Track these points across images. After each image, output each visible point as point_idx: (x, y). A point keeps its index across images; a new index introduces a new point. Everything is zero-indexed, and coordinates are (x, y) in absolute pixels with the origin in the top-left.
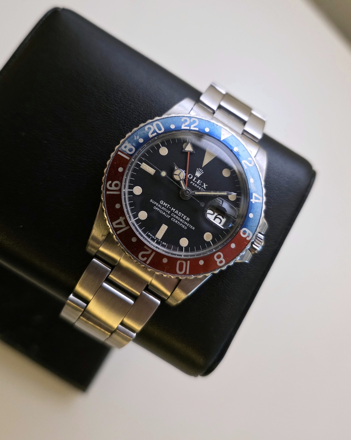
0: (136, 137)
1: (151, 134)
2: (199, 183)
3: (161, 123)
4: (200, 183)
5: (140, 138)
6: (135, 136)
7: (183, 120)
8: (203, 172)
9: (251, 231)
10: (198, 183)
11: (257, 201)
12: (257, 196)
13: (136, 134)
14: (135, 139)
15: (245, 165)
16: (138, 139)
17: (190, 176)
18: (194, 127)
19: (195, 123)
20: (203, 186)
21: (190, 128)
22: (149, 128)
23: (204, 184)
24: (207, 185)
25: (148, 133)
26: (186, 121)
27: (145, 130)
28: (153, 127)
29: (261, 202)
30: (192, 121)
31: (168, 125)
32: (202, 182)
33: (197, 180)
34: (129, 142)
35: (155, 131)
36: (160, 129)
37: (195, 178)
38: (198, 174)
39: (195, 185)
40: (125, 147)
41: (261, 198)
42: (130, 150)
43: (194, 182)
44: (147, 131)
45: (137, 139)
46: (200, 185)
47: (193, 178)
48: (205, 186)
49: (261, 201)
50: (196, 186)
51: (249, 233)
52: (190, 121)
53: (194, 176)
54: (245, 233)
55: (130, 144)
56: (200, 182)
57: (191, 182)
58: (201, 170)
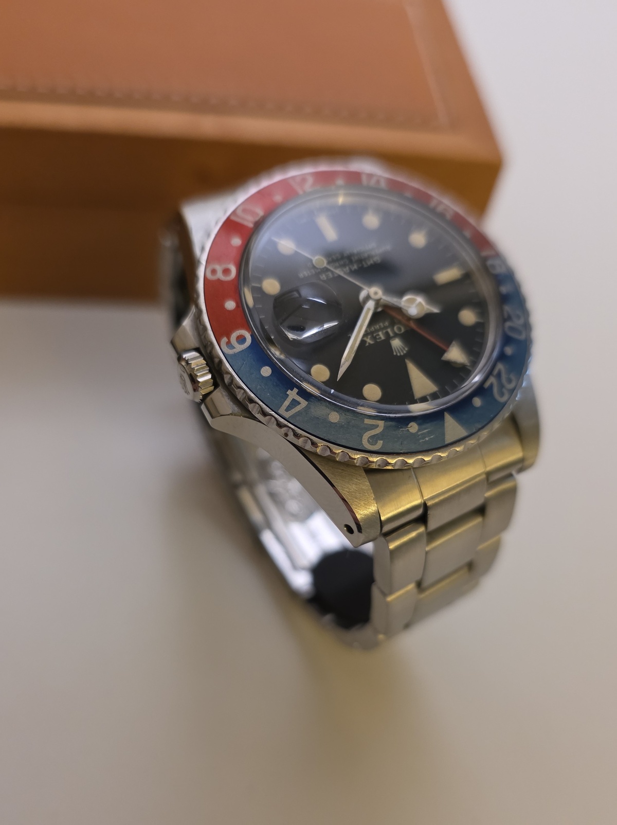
2: (378, 335)
8: (395, 354)
9: (235, 355)
10: (380, 333)
11: (287, 403)
12: (298, 409)
15: (373, 425)
18: (492, 385)
19: (499, 394)
21: (494, 376)
23: (372, 342)
24: (367, 344)
26: (509, 381)
28: (519, 324)
29: (280, 412)
30: (505, 390)
32: (378, 341)
33: (387, 334)
35: (511, 319)
36: (511, 329)
37: (391, 334)
38: (396, 343)
40: (501, 266)
41: (287, 415)
42: (493, 266)
43: (386, 328)
44: (515, 311)
46: (375, 335)
47: (394, 332)
48: (368, 340)
49: (282, 411)
50: (377, 326)
51: (234, 348)
52: (506, 388)
53: (396, 335)
54: (241, 339)
55: (503, 274)
56: (380, 338)
57: (387, 324)
58: (400, 353)
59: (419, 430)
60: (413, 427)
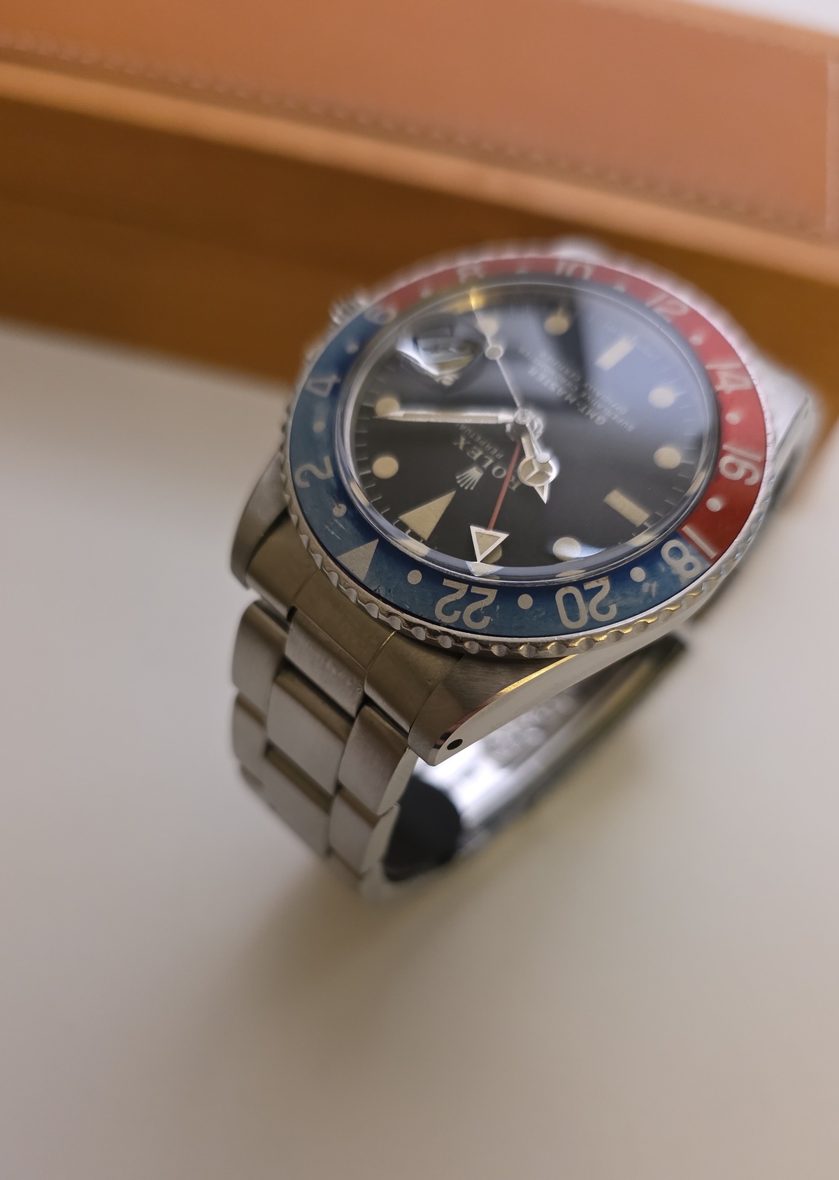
0: (650, 588)
1: (601, 588)
2: (477, 452)
3: (559, 621)
4: (473, 452)
5: (641, 583)
6: (654, 595)
7: (486, 621)
8: (459, 477)
10: (481, 453)
13: (650, 601)
14: (655, 585)
16: (645, 581)
17: (500, 471)
18: (454, 591)
19: (446, 605)
20: (468, 443)
21: (469, 589)
22: (603, 609)
23: (461, 447)
24: (455, 444)
25: (610, 594)
26: (476, 617)
27: (619, 609)
28: (589, 614)
30: (457, 614)
31: (539, 610)
32: (468, 454)
33: (481, 461)
34: (676, 578)
35: (587, 596)
36: (569, 599)
37: (486, 465)
38: (475, 474)
39: (491, 450)
40: (690, 566)
42: (676, 552)
43: (493, 457)
44: (611, 601)
45: (651, 583)
46: (475, 448)
47: (491, 467)
48: (462, 442)
50: (488, 446)
52: (462, 615)
53: (487, 472)
55: (674, 572)
56: (473, 455)
57: (500, 456)
58: (461, 483)
59: (339, 518)
60: (340, 510)
